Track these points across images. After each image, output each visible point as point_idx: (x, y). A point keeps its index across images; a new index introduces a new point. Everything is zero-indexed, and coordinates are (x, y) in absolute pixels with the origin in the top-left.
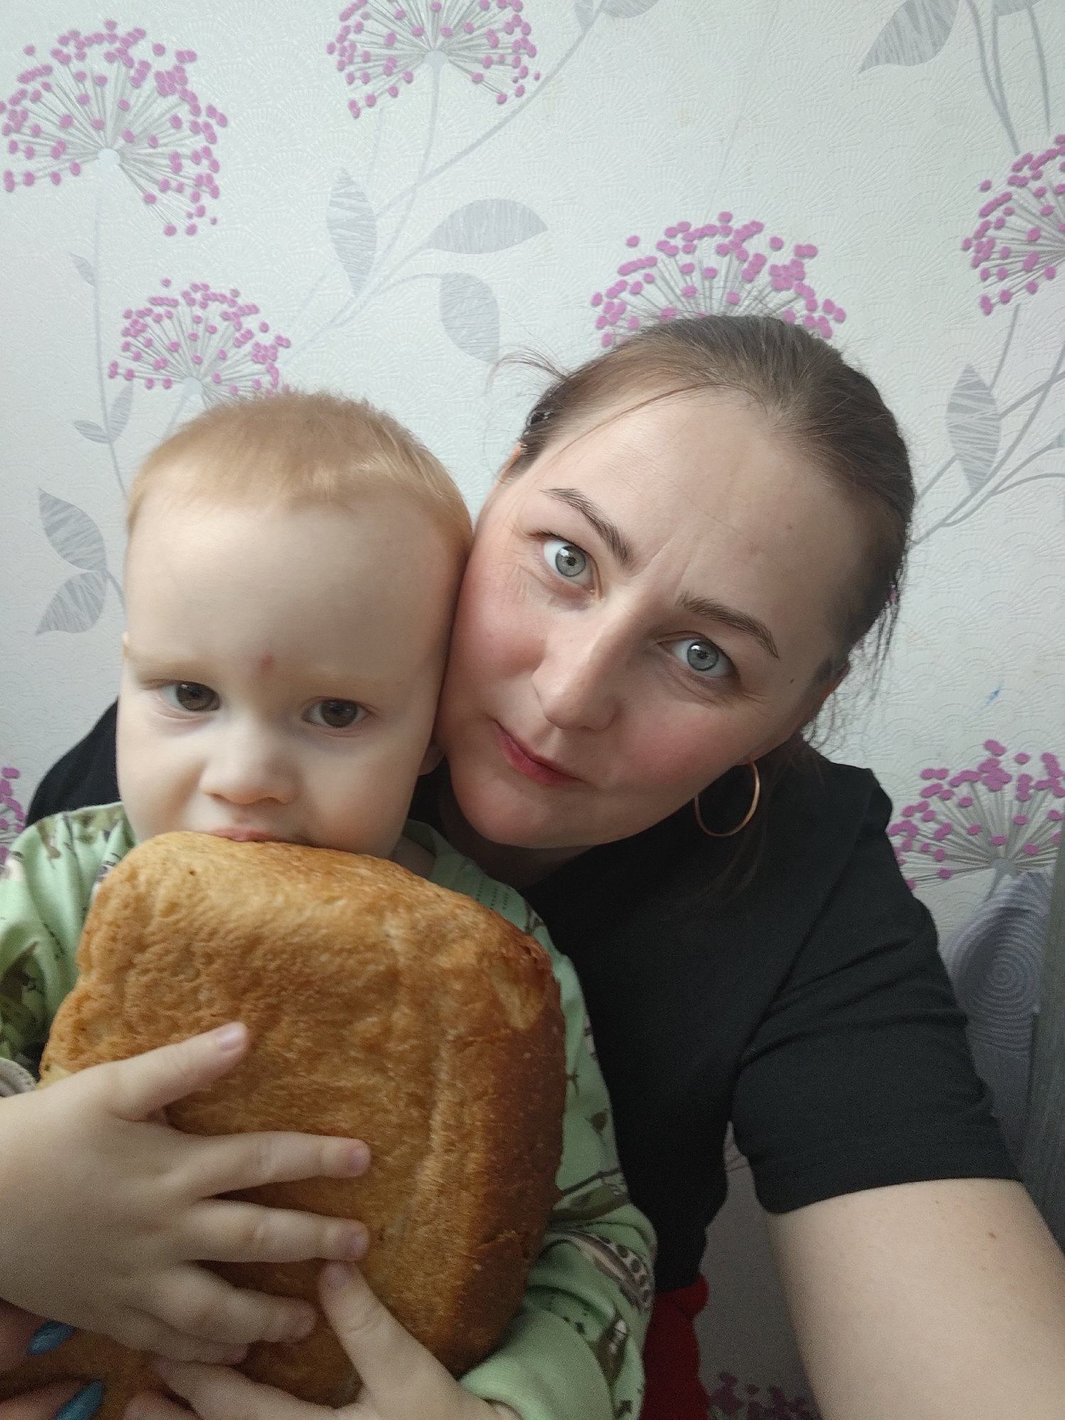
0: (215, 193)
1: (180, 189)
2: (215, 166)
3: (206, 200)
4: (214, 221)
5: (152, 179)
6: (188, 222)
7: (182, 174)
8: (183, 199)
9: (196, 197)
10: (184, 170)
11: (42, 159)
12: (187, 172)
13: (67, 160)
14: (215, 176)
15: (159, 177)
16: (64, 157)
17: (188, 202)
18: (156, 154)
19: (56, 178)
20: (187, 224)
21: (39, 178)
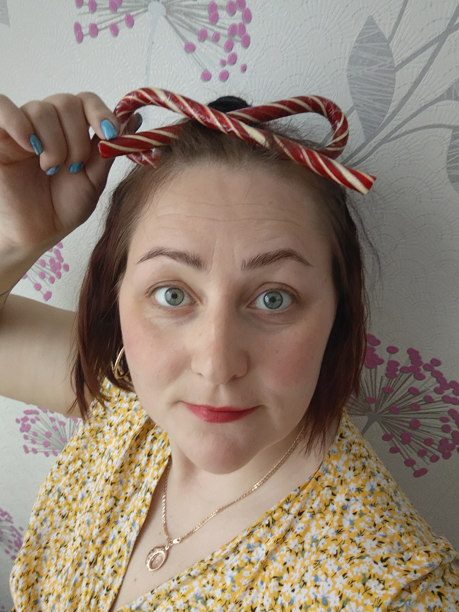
0: (246, 42)
1: (216, 38)
2: (248, 17)
3: (238, 48)
4: (244, 69)
5: (192, 29)
6: (221, 70)
7: (218, 24)
8: (219, 48)
9: (229, 46)
10: (220, 20)
11: (104, 13)
12: (223, 23)
13: (123, 13)
14: (248, 27)
15: (199, 28)
16: (120, 10)
17: (221, 50)
18: (196, 5)
19: (115, 30)
20: (221, 71)
21: (101, 29)
